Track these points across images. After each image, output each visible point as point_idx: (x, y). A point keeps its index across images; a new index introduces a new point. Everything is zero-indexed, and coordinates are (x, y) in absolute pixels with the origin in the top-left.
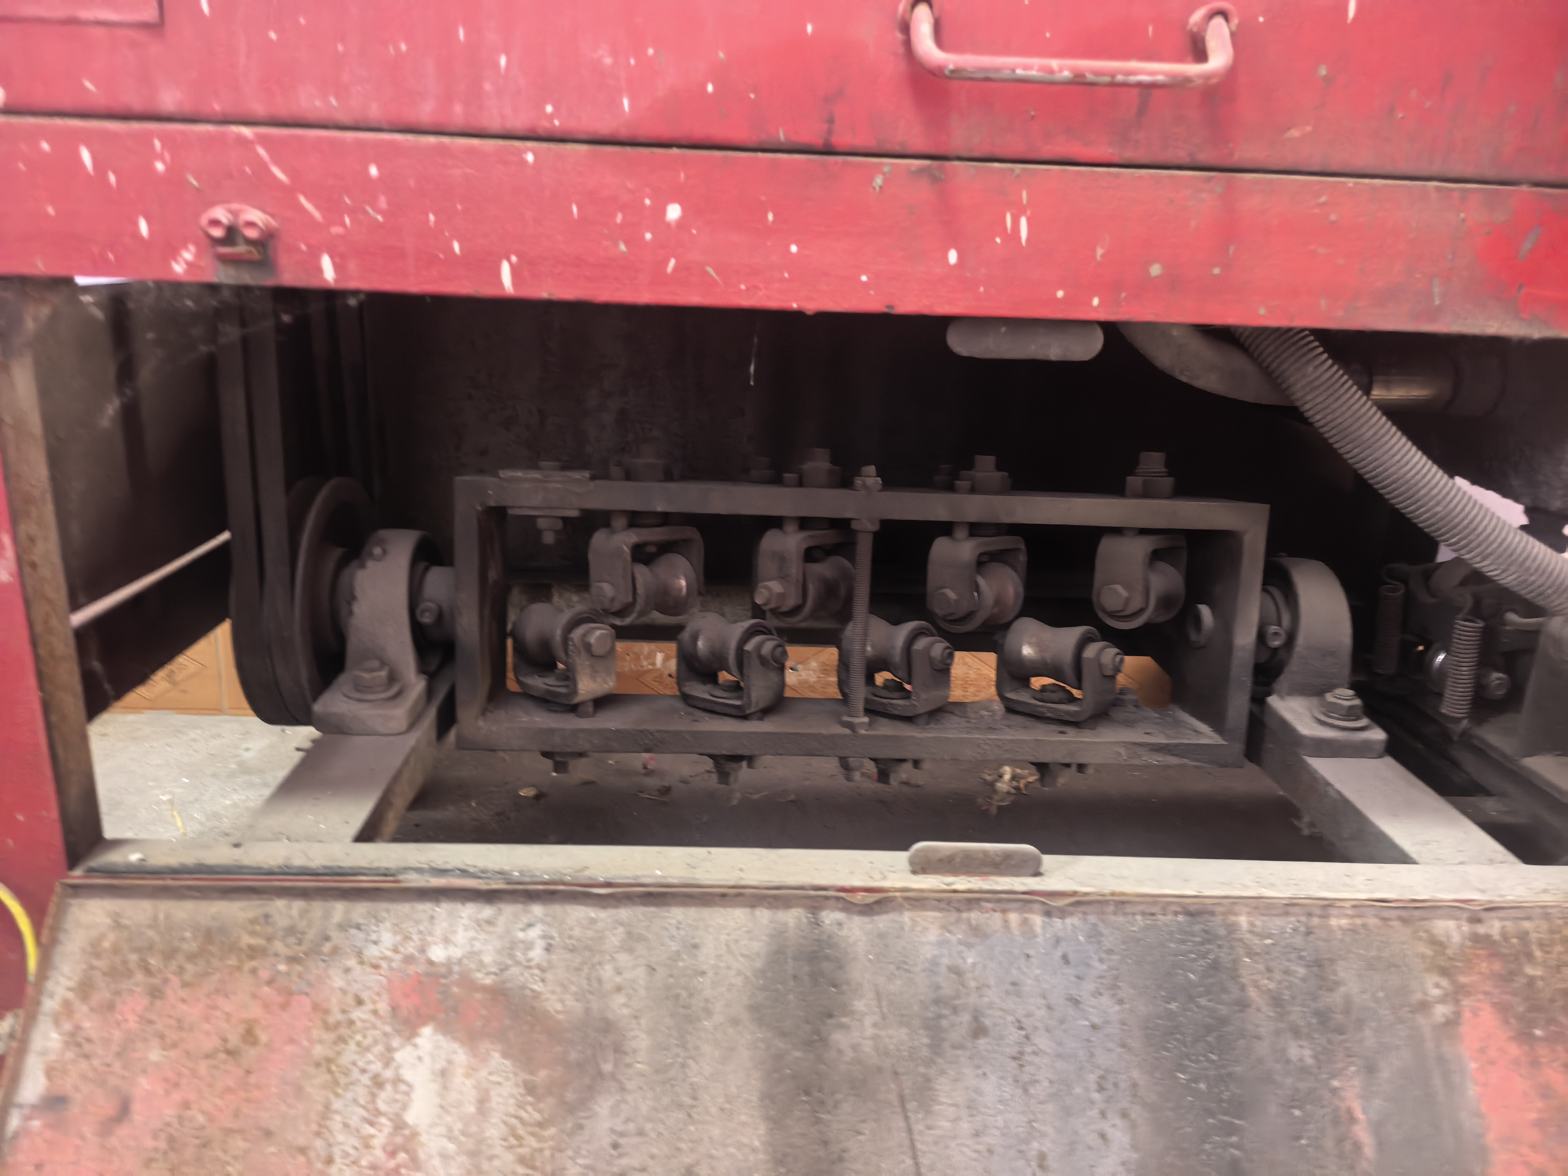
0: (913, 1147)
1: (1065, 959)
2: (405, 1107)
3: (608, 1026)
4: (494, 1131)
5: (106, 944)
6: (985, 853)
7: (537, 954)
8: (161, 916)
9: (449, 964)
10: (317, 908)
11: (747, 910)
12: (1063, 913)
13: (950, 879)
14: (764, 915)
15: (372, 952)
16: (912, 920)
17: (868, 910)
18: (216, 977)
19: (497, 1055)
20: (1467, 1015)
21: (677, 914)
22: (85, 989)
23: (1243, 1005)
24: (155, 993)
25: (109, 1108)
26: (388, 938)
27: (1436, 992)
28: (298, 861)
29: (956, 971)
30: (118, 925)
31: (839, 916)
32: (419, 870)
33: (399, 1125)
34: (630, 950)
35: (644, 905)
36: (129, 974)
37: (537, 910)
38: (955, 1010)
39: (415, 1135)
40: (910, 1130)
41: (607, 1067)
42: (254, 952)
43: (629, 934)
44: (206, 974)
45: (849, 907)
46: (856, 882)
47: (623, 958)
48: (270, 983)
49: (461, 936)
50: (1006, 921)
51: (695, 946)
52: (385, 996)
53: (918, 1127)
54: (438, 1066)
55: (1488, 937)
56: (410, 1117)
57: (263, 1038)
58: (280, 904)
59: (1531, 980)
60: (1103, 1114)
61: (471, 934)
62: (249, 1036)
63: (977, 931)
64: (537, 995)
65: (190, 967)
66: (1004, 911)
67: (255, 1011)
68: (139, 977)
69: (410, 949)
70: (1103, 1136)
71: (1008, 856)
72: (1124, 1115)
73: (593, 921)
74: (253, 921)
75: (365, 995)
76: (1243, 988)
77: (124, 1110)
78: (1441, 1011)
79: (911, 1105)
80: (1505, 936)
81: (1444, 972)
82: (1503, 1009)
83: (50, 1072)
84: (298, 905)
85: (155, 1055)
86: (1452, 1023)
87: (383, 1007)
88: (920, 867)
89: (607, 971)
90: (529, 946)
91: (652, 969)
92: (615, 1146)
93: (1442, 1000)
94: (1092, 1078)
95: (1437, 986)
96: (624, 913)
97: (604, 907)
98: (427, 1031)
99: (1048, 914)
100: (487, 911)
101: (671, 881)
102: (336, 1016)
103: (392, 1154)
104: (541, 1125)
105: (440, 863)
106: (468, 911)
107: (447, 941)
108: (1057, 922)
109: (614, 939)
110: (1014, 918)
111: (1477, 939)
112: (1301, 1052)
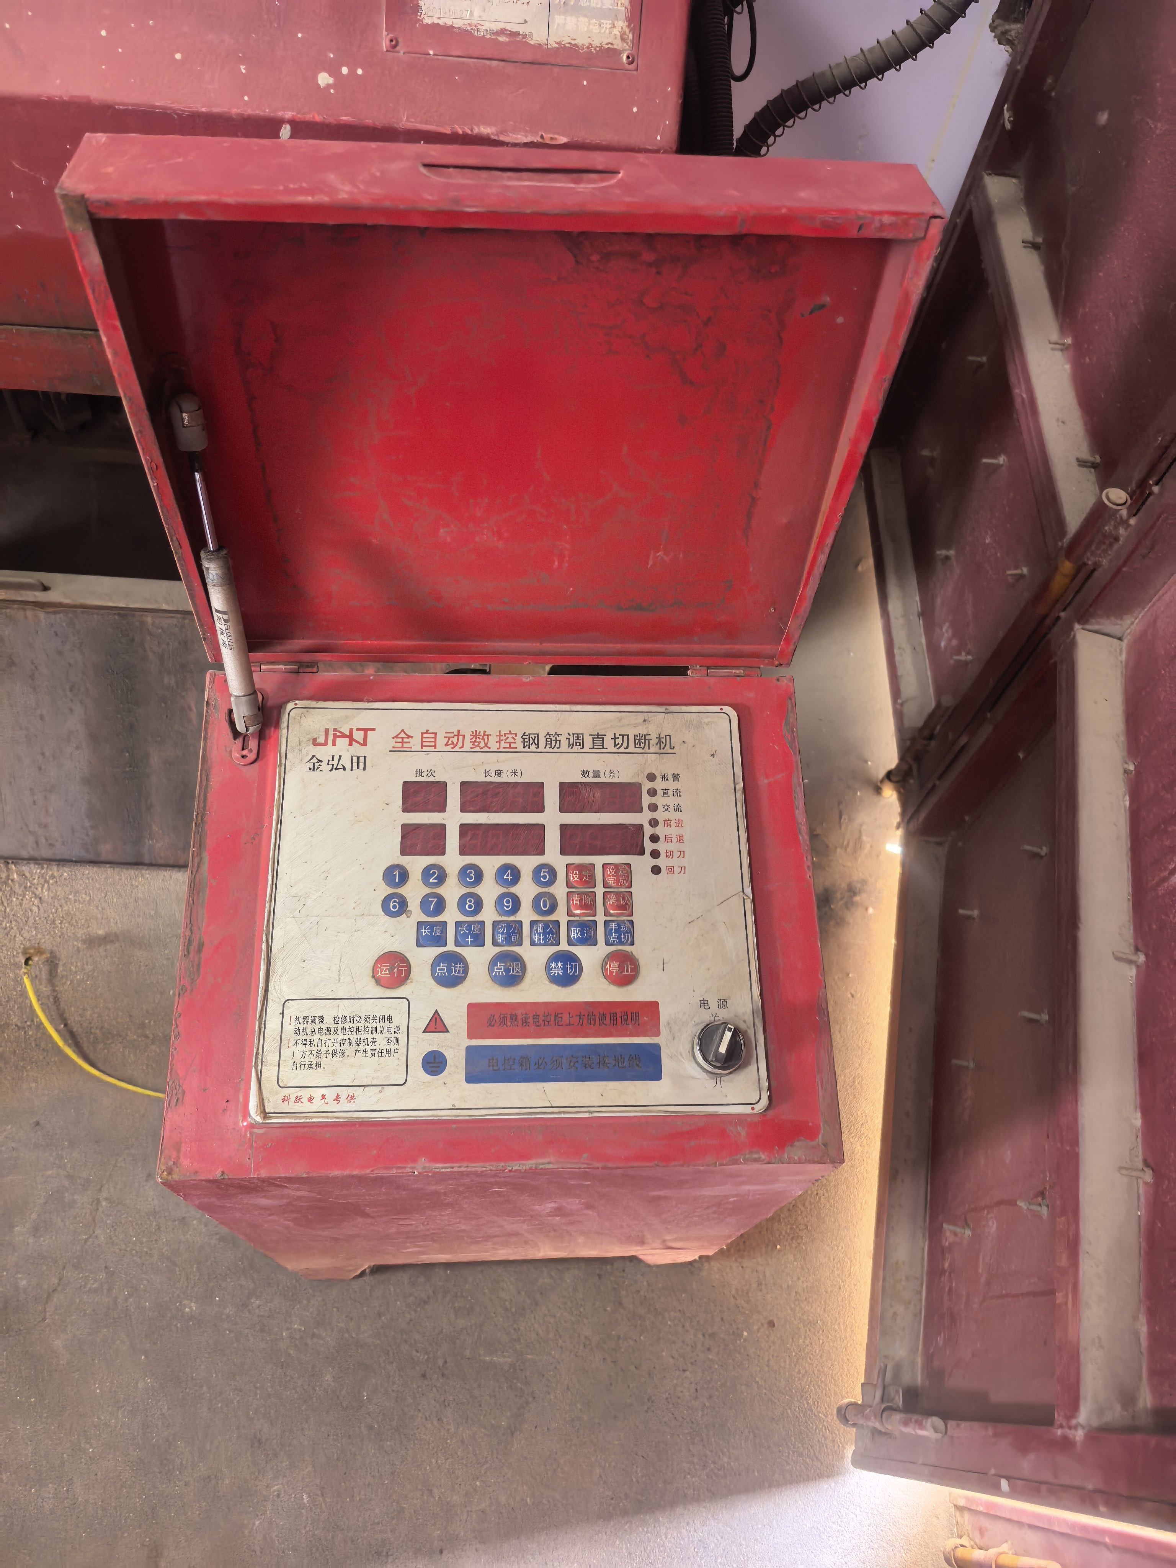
1: (56, 634)
12: (55, 613)
23: (144, 659)
50: (25, 615)
60: (72, 701)
63: (10, 619)
66: (25, 610)
70: (71, 709)
72: (81, 702)
76: (145, 651)
94: (68, 687)
99: (49, 612)
108: (53, 615)
110: (29, 613)
112: (169, 680)
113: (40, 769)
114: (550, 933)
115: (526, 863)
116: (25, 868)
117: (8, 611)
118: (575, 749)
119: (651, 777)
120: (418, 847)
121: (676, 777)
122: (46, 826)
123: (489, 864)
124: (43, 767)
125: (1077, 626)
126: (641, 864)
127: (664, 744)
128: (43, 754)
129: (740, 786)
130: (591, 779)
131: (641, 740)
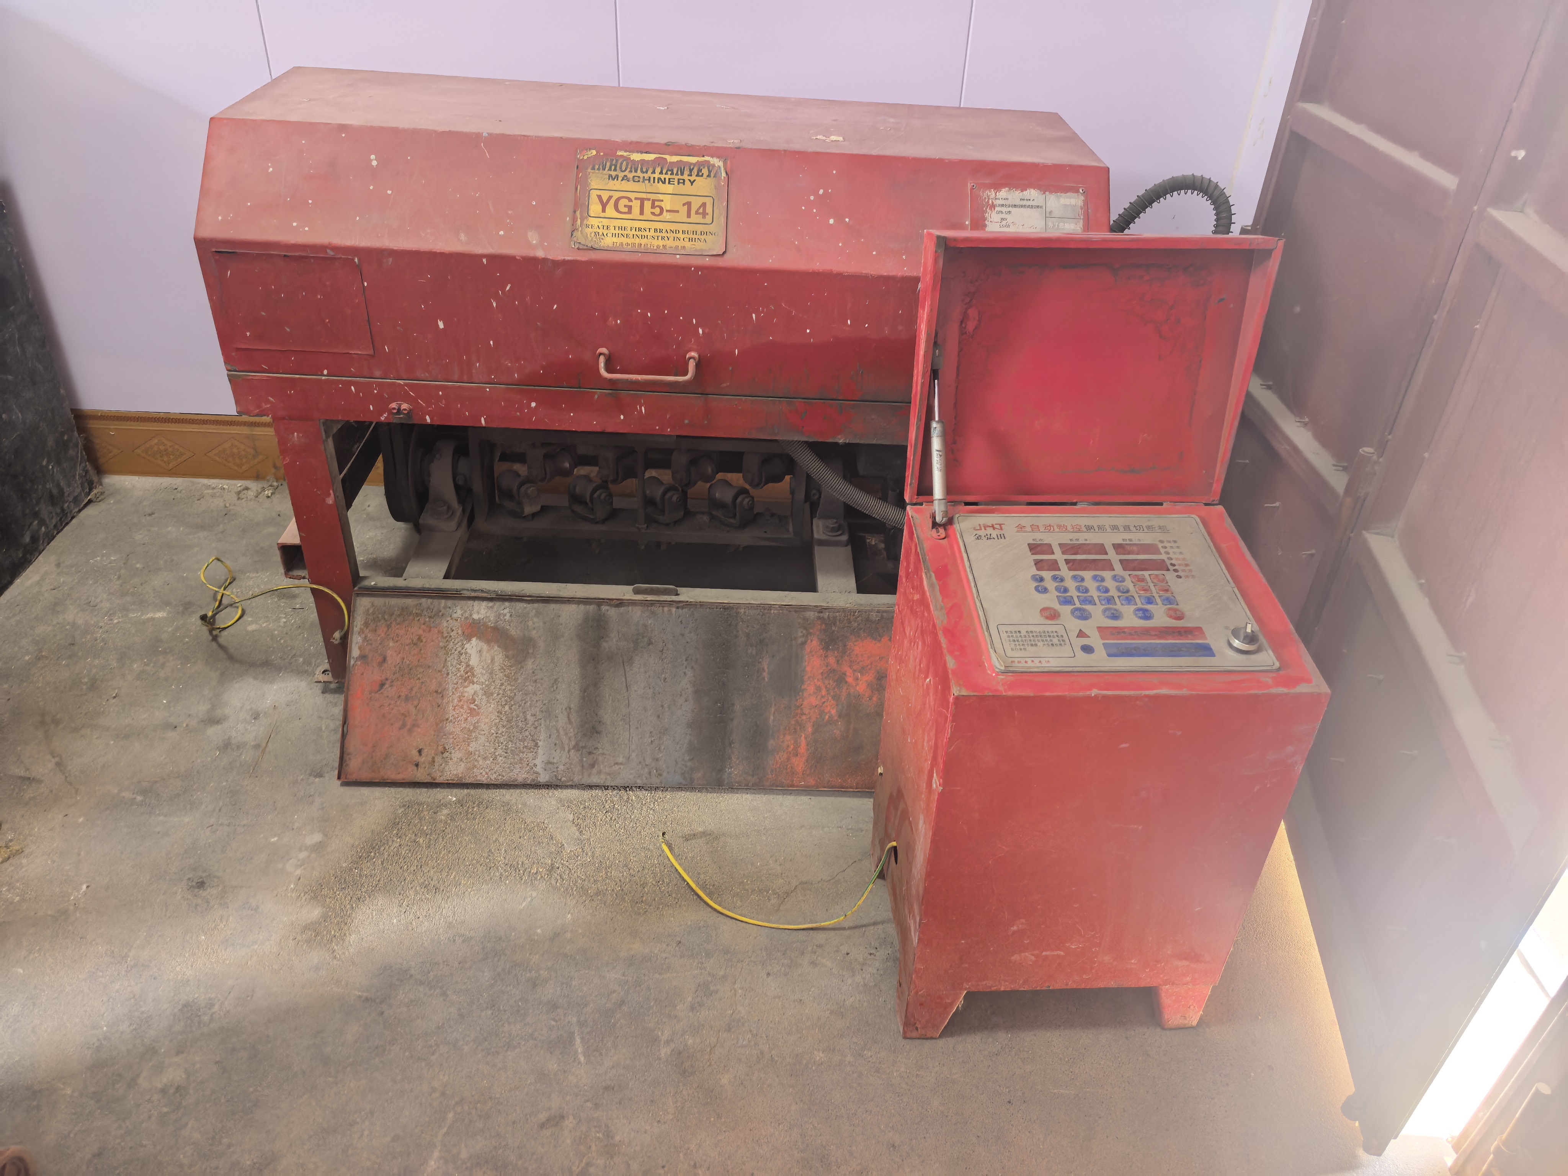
0: (625, 675)
1: (681, 622)
2: (469, 660)
3: (531, 639)
4: (496, 668)
5: (371, 611)
6: (658, 588)
7: (507, 617)
8: (387, 603)
9: (479, 620)
10: (436, 602)
11: (577, 605)
12: (683, 608)
13: (645, 596)
14: (582, 607)
15: (455, 616)
16: (632, 609)
17: (617, 606)
18: (407, 622)
19: (496, 647)
20: (809, 641)
21: (553, 606)
22: (366, 624)
23: (736, 637)
24: (389, 626)
25: (380, 659)
26: (459, 612)
27: (800, 634)
28: (427, 586)
29: (645, 626)
30: (373, 605)
31: (607, 607)
32: (468, 590)
33: (468, 666)
34: (538, 617)
35: (543, 603)
36: (380, 621)
37: (507, 604)
38: (643, 637)
39: (472, 668)
40: (625, 671)
41: (531, 651)
42: (417, 615)
43: (537, 612)
44: (404, 621)
45: (610, 605)
46: (614, 597)
47: (535, 620)
48: (424, 624)
49: (483, 611)
50: (663, 610)
51: (559, 616)
52: (460, 629)
53: (628, 670)
54: (478, 649)
55: (823, 617)
56: (471, 663)
57: (424, 640)
58: (424, 600)
59: (833, 631)
60: (686, 668)
61: (486, 611)
62: (420, 639)
63: (653, 613)
64: (508, 630)
65: (399, 620)
66: (663, 607)
67: (421, 632)
68: (382, 621)
69: (467, 615)
70: (685, 673)
71: (666, 589)
72: (692, 668)
73: (525, 608)
74: (417, 605)
75: (454, 628)
76: (738, 631)
77: (384, 660)
78: (800, 640)
79: (626, 664)
80: (829, 617)
81: (805, 628)
82: (821, 641)
83: (360, 648)
84: (429, 601)
85: (391, 644)
86: (804, 643)
87: (460, 632)
88: (636, 592)
89: (530, 623)
90: (505, 615)
91: (545, 623)
92: (533, 673)
93: (803, 636)
94: (684, 658)
95: (802, 632)
96: (536, 605)
97: (529, 604)
98: (474, 639)
99: (678, 608)
100: (491, 604)
101: (551, 596)
102: (445, 634)
103: (467, 673)
104: (511, 666)
105: (474, 587)
106: (484, 604)
107: (478, 613)
108: (680, 610)
109: (532, 614)
110: (666, 609)
111: (819, 618)
112: (752, 651)
113: (659, 716)
114: (1130, 600)
115: (1107, 574)
116: (639, 793)
117: (653, 608)
118: (1115, 531)
119: (1161, 542)
120: (1045, 568)
121: (1175, 542)
122: (657, 760)
123: (1087, 575)
124: (661, 716)
125: (1364, 532)
126: (1170, 576)
127: (1163, 529)
128: (662, 706)
129: (1211, 545)
130: (1128, 542)
131: (1148, 527)
